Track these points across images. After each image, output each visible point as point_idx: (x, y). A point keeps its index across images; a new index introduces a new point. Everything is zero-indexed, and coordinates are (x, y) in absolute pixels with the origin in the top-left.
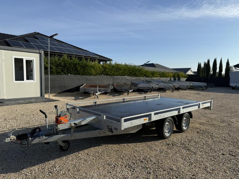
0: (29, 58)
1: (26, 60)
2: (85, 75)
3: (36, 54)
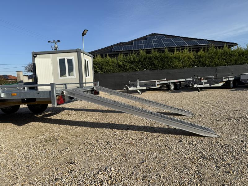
0: (70, 58)
1: (67, 60)
2: (165, 69)
3: (75, 53)
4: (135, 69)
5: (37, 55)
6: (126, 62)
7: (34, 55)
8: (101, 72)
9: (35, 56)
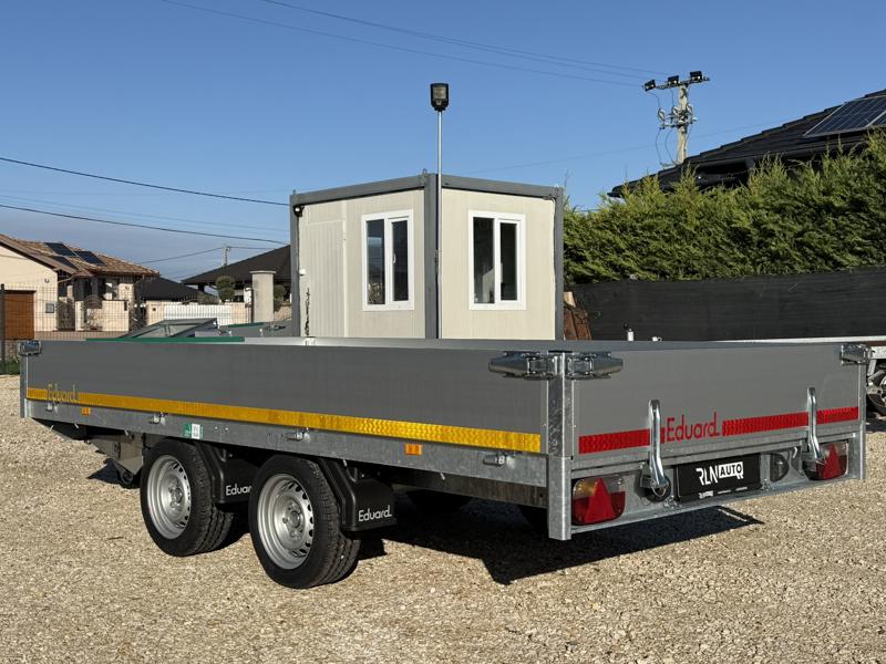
0: (398, 215)
1: (392, 224)
4: (827, 258)
5: (306, 207)
6: (780, 210)
7: (295, 207)
8: (643, 275)
9: (297, 210)
